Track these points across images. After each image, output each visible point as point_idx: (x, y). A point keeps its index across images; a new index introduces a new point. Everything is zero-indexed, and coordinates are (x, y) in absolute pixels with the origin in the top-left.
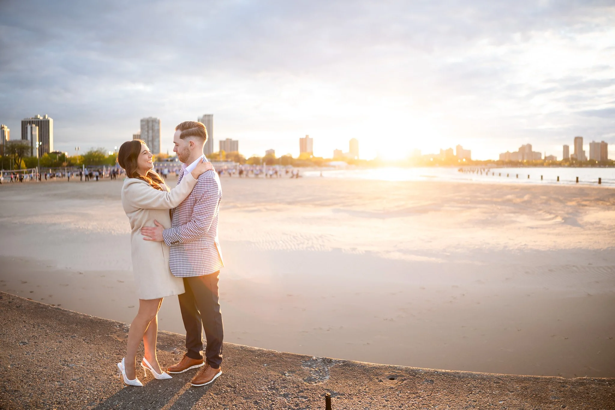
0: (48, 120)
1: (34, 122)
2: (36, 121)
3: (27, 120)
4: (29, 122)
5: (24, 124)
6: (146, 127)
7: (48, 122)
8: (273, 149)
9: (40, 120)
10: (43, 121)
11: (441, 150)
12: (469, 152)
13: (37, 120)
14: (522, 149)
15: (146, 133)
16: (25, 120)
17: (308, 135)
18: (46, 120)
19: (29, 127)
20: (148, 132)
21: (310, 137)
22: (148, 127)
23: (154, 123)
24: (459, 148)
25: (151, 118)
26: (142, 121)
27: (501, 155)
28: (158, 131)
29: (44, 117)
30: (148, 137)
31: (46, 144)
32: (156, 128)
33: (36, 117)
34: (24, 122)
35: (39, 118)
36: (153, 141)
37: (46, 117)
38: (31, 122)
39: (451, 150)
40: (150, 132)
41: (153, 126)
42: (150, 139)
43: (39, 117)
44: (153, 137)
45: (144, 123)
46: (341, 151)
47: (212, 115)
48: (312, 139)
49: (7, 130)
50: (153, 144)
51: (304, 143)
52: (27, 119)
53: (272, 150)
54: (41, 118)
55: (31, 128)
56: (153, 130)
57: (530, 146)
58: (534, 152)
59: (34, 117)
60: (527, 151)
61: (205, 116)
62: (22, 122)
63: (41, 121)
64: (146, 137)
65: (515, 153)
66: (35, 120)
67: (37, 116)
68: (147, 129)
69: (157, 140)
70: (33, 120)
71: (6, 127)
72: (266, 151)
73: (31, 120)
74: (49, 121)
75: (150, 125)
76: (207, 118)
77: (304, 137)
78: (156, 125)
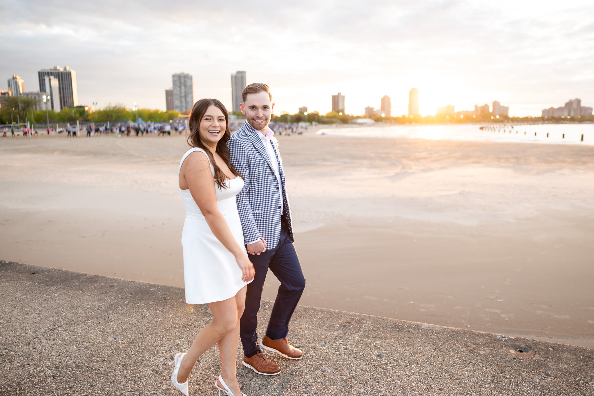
0: (69, 72)
1: (53, 74)
2: (56, 73)
3: (45, 72)
4: (47, 73)
5: (42, 76)
6: (178, 82)
7: (69, 74)
8: (306, 106)
9: (60, 72)
10: (64, 73)
11: (476, 107)
12: (507, 108)
13: (57, 71)
14: (569, 105)
15: (179, 89)
16: (42, 72)
17: (340, 93)
18: (67, 72)
19: (47, 79)
20: (180, 87)
21: (342, 94)
22: (180, 82)
23: (186, 79)
24: (496, 104)
25: (182, 73)
26: (174, 76)
27: (544, 112)
28: (191, 87)
29: (65, 69)
30: (181, 93)
31: (69, 97)
32: (188, 84)
33: (55, 69)
34: (41, 73)
35: (59, 70)
36: (186, 96)
37: (68, 69)
38: (49, 74)
39: (486, 107)
40: (183, 87)
41: (185, 81)
42: (183, 94)
43: (58, 68)
44: (185, 92)
45: (176, 78)
46: (372, 108)
47: (245, 72)
48: (344, 97)
49: (20, 82)
50: (186, 100)
51: (336, 100)
52: (45, 70)
53: (304, 107)
54: (62, 70)
55: (50, 80)
56: (185, 85)
57: (579, 101)
58: (584, 107)
59: (52, 68)
60: (575, 106)
61: (238, 72)
62: (39, 73)
63: (62, 73)
64: (179, 93)
65: (560, 109)
66: (55, 71)
67: (56, 67)
68: (179, 85)
69: (190, 96)
70: (53, 71)
71: (18, 78)
72: (299, 109)
73: (50, 71)
74: (71, 73)
75: (182, 80)
76: (240, 75)
77: (336, 94)
78: (189, 81)
